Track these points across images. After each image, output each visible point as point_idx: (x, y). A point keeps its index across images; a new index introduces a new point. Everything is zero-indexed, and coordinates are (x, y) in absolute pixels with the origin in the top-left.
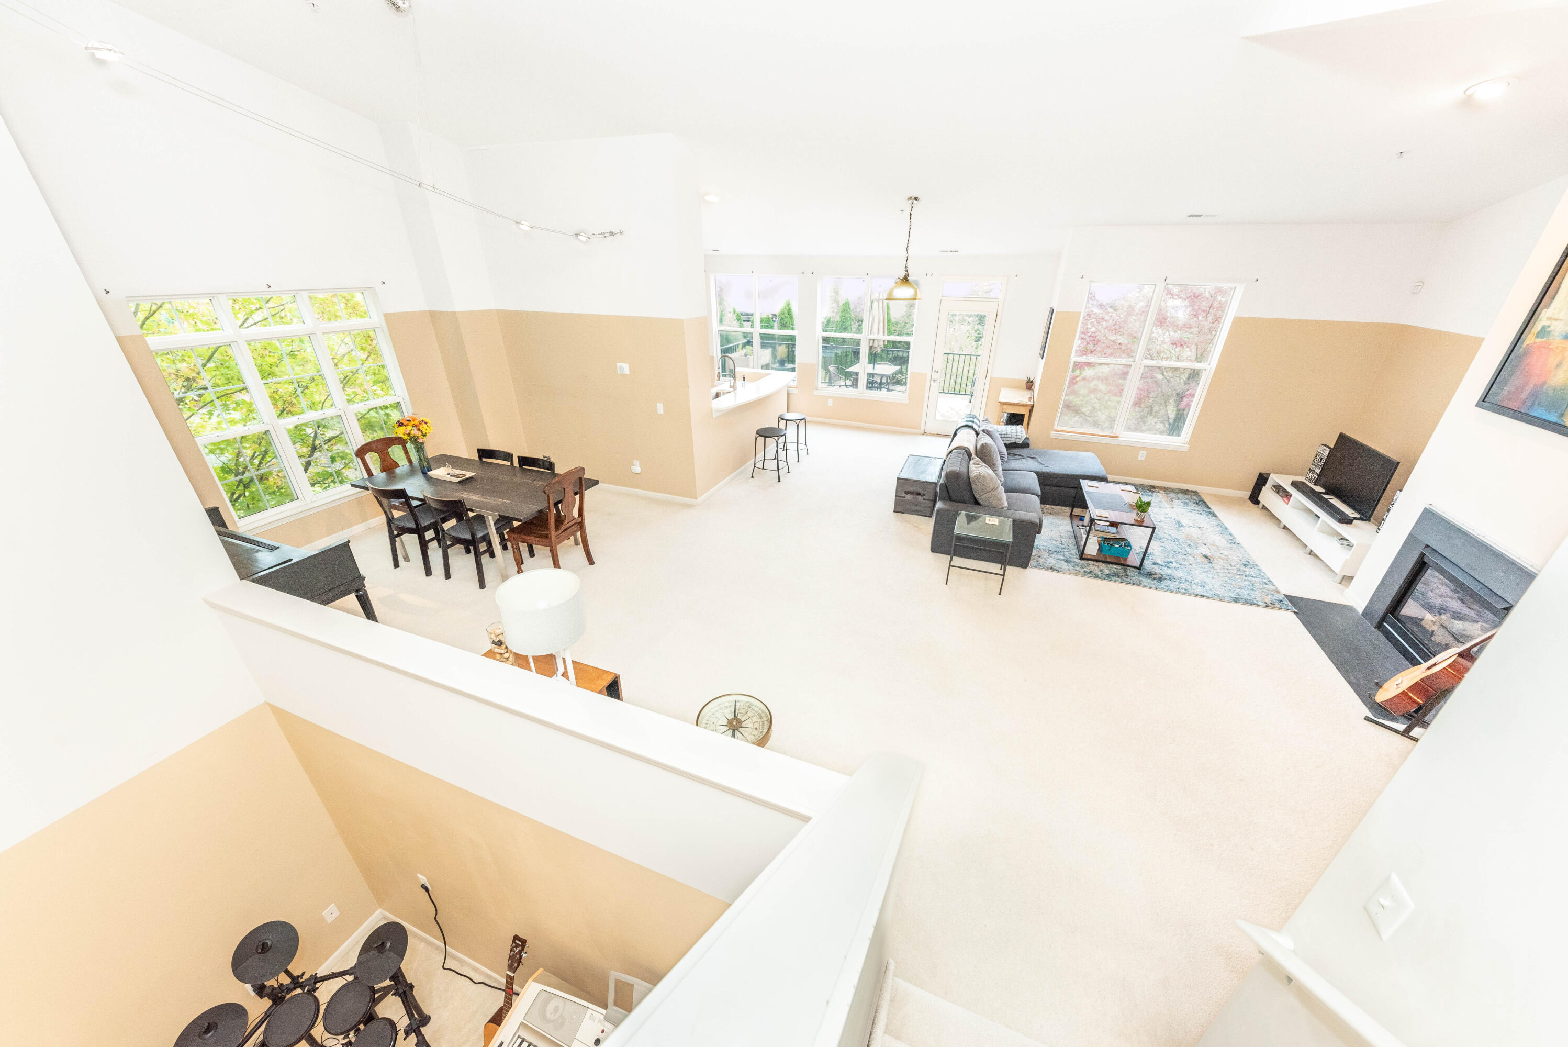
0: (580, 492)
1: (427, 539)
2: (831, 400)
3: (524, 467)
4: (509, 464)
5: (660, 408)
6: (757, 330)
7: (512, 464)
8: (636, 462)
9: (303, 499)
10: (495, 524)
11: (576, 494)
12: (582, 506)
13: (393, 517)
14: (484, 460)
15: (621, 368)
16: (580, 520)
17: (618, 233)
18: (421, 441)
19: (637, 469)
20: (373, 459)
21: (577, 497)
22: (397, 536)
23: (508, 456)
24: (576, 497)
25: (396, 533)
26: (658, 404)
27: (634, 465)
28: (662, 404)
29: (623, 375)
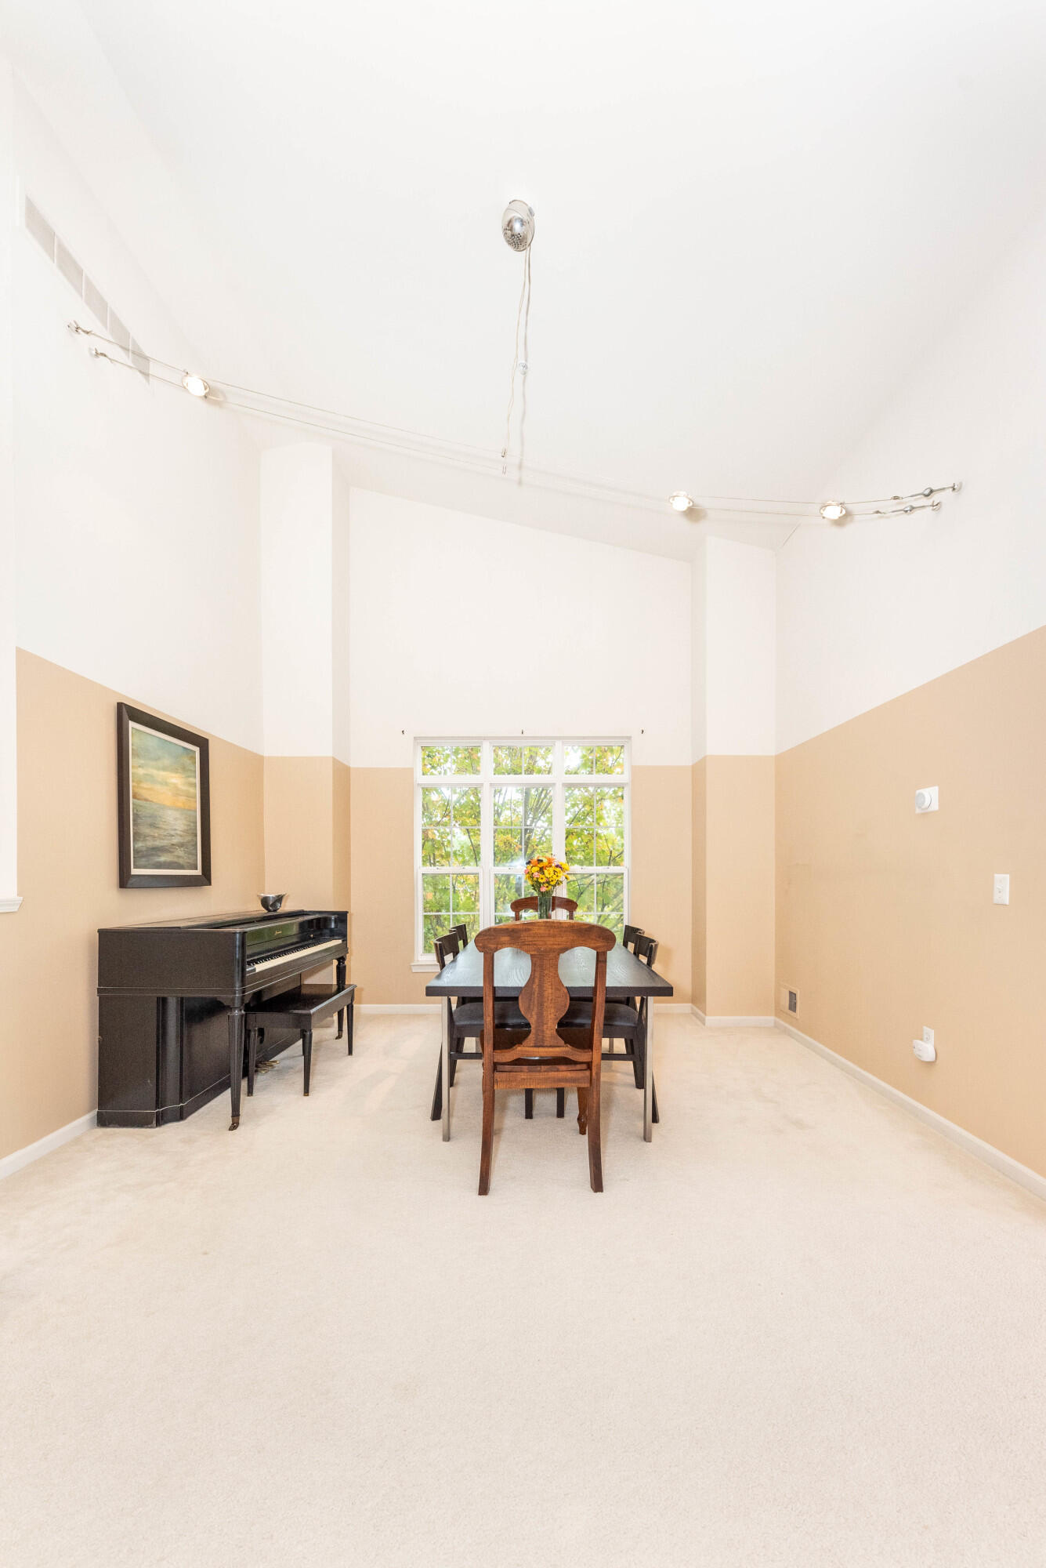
5: (1003, 888)
8: (929, 1032)
15: (922, 797)
18: (543, 890)
26: (996, 875)
27: (922, 1039)
28: (1008, 876)
29: (925, 814)
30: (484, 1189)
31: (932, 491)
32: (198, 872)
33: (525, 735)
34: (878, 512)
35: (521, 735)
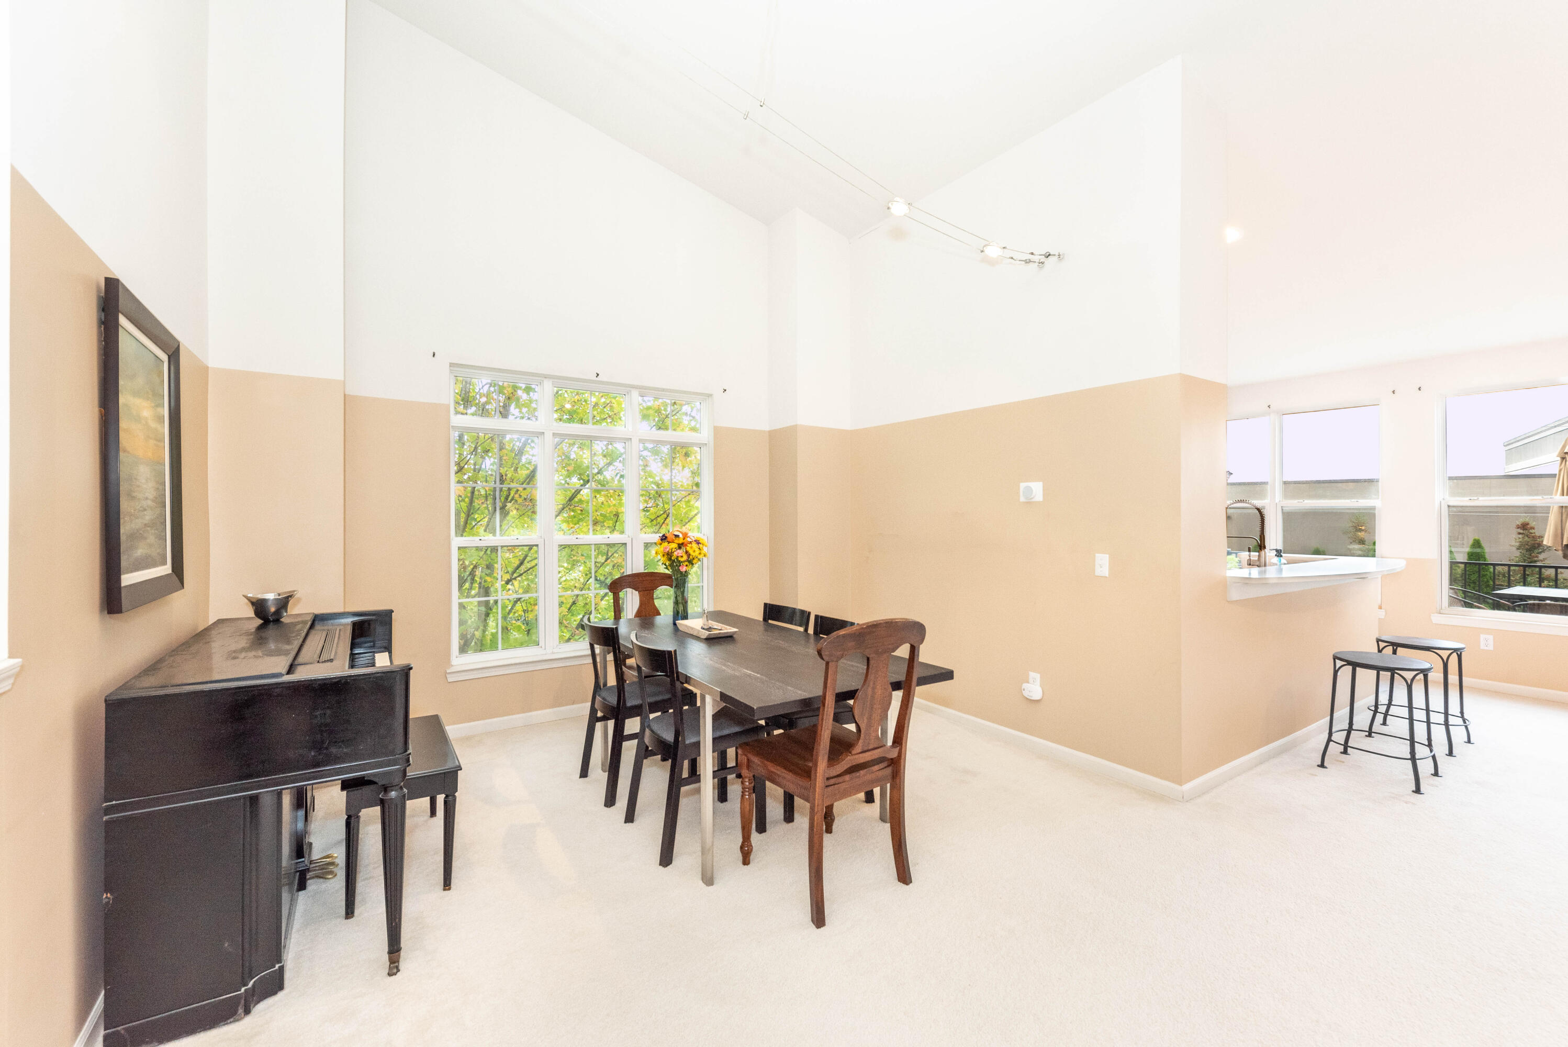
0: (904, 685)
1: (625, 733)
2: (1491, 637)
3: (821, 635)
4: (801, 629)
5: (1102, 564)
6: (1277, 501)
7: (806, 630)
8: (1034, 676)
9: (543, 647)
10: (716, 717)
11: (896, 686)
12: (905, 719)
13: (605, 684)
14: (770, 621)
15: (1029, 489)
16: (894, 754)
17: (1055, 255)
18: (683, 569)
19: (1034, 690)
20: (631, 600)
21: (898, 696)
22: (599, 720)
23: (804, 617)
24: (894, 693)
25: (600, 714)
26: (1097, 555)
27: (1028, 682)
28: (1108, 556)
29: (1029, 503)
30: (819, 919)
31: (1049, 255)
32: (166, 569)
33: (599, 378)
34: (1012, 258)
35: (595, 378)
